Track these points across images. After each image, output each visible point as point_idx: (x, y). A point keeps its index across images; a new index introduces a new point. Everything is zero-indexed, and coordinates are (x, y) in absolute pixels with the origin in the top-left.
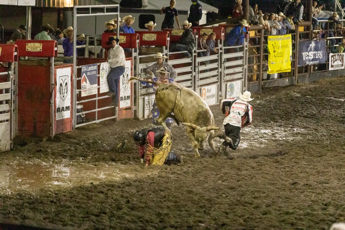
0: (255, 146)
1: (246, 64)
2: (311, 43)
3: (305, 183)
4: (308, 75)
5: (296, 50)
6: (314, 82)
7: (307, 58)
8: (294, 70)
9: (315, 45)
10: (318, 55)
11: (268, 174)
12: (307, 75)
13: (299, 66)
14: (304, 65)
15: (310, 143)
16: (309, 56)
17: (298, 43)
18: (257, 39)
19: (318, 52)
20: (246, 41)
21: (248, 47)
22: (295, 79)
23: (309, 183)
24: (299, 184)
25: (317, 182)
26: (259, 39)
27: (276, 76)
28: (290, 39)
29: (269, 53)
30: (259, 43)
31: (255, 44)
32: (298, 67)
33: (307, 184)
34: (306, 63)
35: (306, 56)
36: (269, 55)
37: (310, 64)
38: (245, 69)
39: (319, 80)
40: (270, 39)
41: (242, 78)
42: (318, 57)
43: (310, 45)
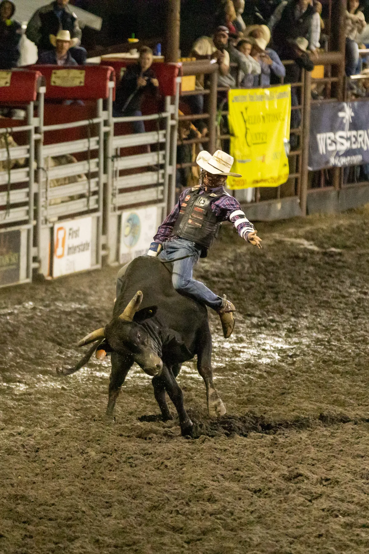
0: (192, 379)
1: (171, 164)
2: (342, 109)
3: (324, 476)
4: (333, 194)
5: (304, 127)
6: (350, 210)
7: (330, 148)
8: (296, 179)
9: (353, 114)
10: (360, 139)
11: (225, 450)
12: (332, 191)
13: (310, 169)
14: (322, 167)
15: (338, 372)
16: (335, 143)
17: (308, 108)
18: (201, 99)
19: (361, 132)
20: (173, 103)
21: (177, 117)
22: (300, 204)
23: (332, 475)
24: (307, 478)
25: (355, 473)
26: (207, 98)
27: (249, 197)
28: (288, 100)
29: (233, 135)
30: (206, 110)
31: (195, 110)
32: (310, 173)
33: (329, 477)
34: (328, 162)
35: (329, 141)
36: (232, 139)
37: (339, 165)
38: (170, 176)
39: (362, 205)
40: (236, 99)
41: (161, 201)
42: (359, 146)
43: (341, 114)
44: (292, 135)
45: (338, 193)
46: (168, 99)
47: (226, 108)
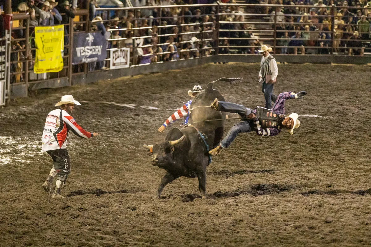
0: (18, 162)
1: (8, 62)
2: (88, 36)
3: (80, 207)
4: (84, 75)
5: (70, 44)
6: (92, 83)
7: (83, 54)
8: (67, 69)
9: (93, 38)
10: (97, 50)
11: (34, 195)
12: (83, 74)
13: (73, 64)
14: (79, 63)
15: (87, 158)
16: (85, 52)
17: (72, 35)
18: (22, 31)
19: (97, 47)
20: (8, 33)
21: (10, 39)
22: (69, 80)
23: (84, 206)
24: (72, 208)
25: (94, 206)
26: (24, 30)
27: (45, 77)
28: (62, 32)
29: (37, 48)
30: (24, 36)
31: (19, 37)
32: (73, 65)
33: (82, 207)
34: (81, 61)
35: (82, 51)
36: (37, 50)
37: (87, 62)
38: (8, 67)
39: (98, 81)
40: (38, 31)
41: (3, 79)
42: (96, 53)
43: (87, 38)
44: (65, 48)
45: (86, 75)
46: (7, 31)
47: (34, 35)
